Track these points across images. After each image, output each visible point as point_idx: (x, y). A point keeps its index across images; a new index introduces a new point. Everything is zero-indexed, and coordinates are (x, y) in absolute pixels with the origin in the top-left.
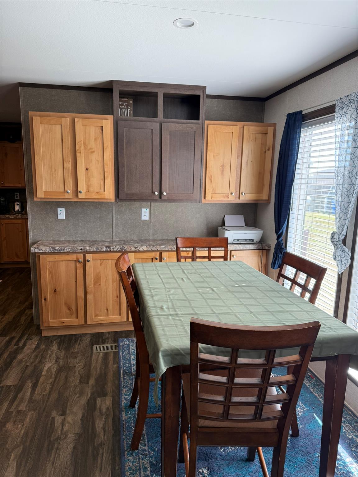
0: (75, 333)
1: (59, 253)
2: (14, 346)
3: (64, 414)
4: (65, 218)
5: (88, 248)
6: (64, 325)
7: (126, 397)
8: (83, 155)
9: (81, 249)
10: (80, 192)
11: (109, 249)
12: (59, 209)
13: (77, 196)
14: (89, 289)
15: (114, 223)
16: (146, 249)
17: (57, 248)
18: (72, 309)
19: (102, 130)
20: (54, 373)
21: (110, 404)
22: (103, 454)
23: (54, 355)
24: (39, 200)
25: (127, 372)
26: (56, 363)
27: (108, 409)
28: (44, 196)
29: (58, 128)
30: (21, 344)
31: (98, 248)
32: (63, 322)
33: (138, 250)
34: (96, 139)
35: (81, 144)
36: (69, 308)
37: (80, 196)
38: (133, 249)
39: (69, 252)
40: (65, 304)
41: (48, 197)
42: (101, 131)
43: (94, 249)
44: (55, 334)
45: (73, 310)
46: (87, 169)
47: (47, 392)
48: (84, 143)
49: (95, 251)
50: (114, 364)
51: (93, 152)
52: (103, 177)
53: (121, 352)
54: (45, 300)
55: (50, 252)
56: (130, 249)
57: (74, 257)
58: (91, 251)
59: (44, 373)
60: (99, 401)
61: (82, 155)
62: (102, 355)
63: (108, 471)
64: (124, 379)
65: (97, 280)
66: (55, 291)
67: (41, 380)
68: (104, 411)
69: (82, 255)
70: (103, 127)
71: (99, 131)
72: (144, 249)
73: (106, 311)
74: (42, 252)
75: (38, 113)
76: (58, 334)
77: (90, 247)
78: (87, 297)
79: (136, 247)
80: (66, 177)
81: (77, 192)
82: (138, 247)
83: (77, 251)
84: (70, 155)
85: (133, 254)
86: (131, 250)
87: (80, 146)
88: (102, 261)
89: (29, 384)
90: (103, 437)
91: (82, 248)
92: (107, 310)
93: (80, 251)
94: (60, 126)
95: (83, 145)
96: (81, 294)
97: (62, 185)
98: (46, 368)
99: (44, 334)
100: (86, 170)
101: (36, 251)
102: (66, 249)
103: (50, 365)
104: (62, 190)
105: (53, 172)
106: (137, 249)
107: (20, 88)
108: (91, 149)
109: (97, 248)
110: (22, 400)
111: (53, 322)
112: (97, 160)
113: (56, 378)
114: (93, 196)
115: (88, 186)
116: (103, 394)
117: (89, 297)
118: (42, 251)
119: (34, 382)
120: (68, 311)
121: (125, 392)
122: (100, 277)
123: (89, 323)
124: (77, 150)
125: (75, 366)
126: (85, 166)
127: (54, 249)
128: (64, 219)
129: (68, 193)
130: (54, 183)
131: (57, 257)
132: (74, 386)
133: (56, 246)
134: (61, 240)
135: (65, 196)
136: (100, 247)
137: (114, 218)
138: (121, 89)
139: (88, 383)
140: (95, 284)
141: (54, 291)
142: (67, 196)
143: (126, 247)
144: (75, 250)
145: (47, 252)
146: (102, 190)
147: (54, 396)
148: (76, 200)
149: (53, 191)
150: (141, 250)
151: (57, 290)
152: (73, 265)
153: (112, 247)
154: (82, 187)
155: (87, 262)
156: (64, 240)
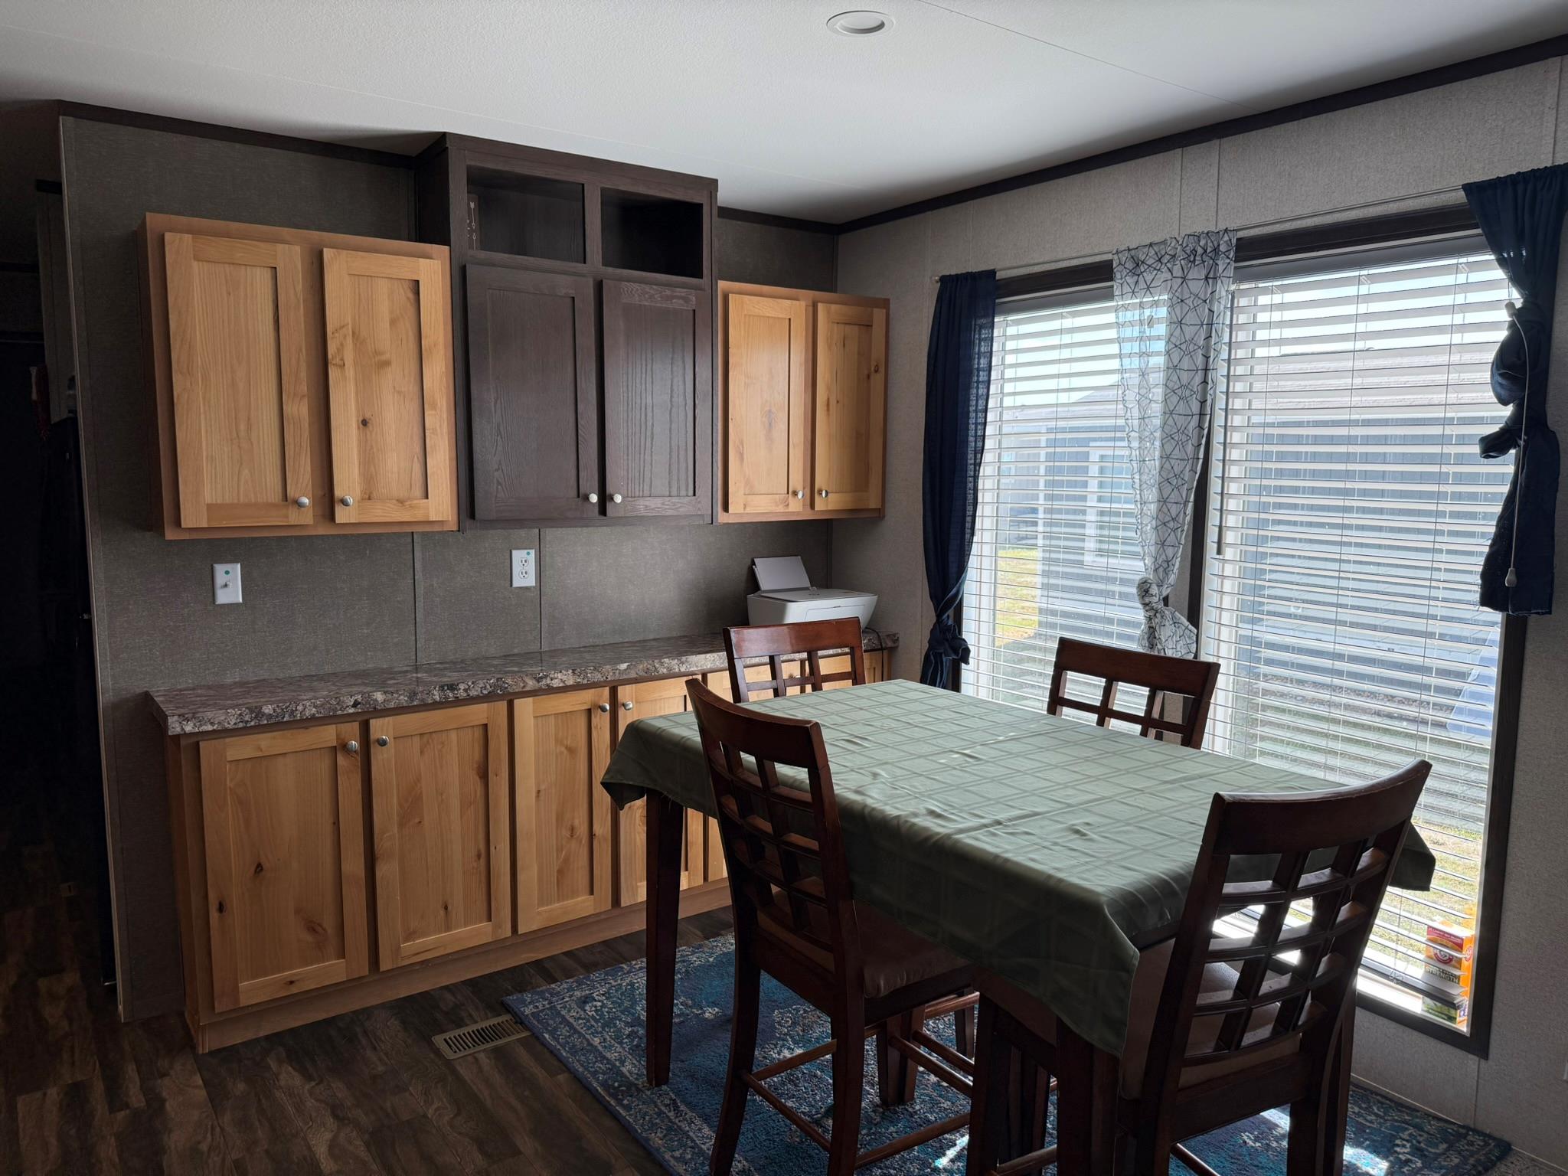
0: (322, 1016)
1: (276, 725)
2: (112, 1111)
4: (241, 601)
5: (379, 697)
6: (294, 990)
8: (350, 372)
9: (355, 705)
10: (344, 502)
11: (451, 695)
12: (220, 569)
13: (331, 516)
14: (381, 844)
15: (420, 604)
16: (570, 682)
17: (268, 709)
18: (320, 925)
19: (417, 293)
20: (362, 1153)
23: (310, 1103)
24: (186, 536)
26: (345, 1125)
28: (209, 520)
29: (263, 278)
30: (135, 1097)
31: (415, 694)
32: (292, 982)
34: (393, 322)
35: (345, 337)
36: (312, 927)
37: (342, 515)
39: (313, 718)
40: (298, 911)
41: (224, 524)
42: (411, 295)
43: (402, 697)
44: (250, 1035)
45: (324, 929)
46: (365, 423)
48: (353, 333)
49: (405, 704)
50: (552, 1075)
51: (387, 363)
52: (418, 449)
53: (547, 1036)
54: (221, 908)
55: (241, 725)
56: (522, 685)
57: (328, 735)
58: (392, 705)
59: (327, 1165)
61: (347, 374)
62: (489, 1059)
65: (411, 807)
66: (259, 868)
69: (356, 726)
70: (418, 281)
71: (404, 294)
72: (564, 682)
73: (442, 912)
74: (209, 728)
75: (184, 219)
76: (263, 1033)
77: (385, 692)
78: (379, 874)
79: (541, 678)
80: (292, 453)
81: (328, 501)
83: (340, 712)
84: (303, 375)
86: (524, 687)
87: (342, 345)
88: (426, 737)
91: (359, 698)
92: (446, 908)
93: (352, 711)
94: (267, 275)
95: (349, 340)
96: (354, 865)
97: (273, 480)
98: (321, 1150)
100: (361, 426)
101: (189, 728)
102: (300, 708)
103: (328, 1136)
104: (273, 494)
105: (242, 434)
106: (544, 682)
107: (65, 123)
108: (377, 353)
109: (413, 695)
111: (253, 990)
112: (399, 393)
113: (386, 1166)
114: (384, 513)
115: (369, 479)
117: (382, 870)
118: (212, 724)
120: (308, 938)
122: (421, 793)
123: (385, 965)
124: (330, 357)
125: (425, 1116)
126: (358, 411)
127: (258, 713)
128: (238, 604)
129: (300, 505)
130: (246, 472)
131: (267, 743)
133: (267, 703)
135: (287, 517)
136: (421, 689)
137: (420, 590)
138: (473, 163)
140: (401, 825)
141: (256, 871)
142: (294, 517)
143: (509, 681)
144: (335, 710)
145: (230, 727)
146: (418, 491)
148: (323, 530)
149: (242, 501)
150: (556, 683)
151: (266, 865)
152: (325, 765)
153: (462, 687)
154: (347, 482)
155: (375, 750)
156: (237, 680)
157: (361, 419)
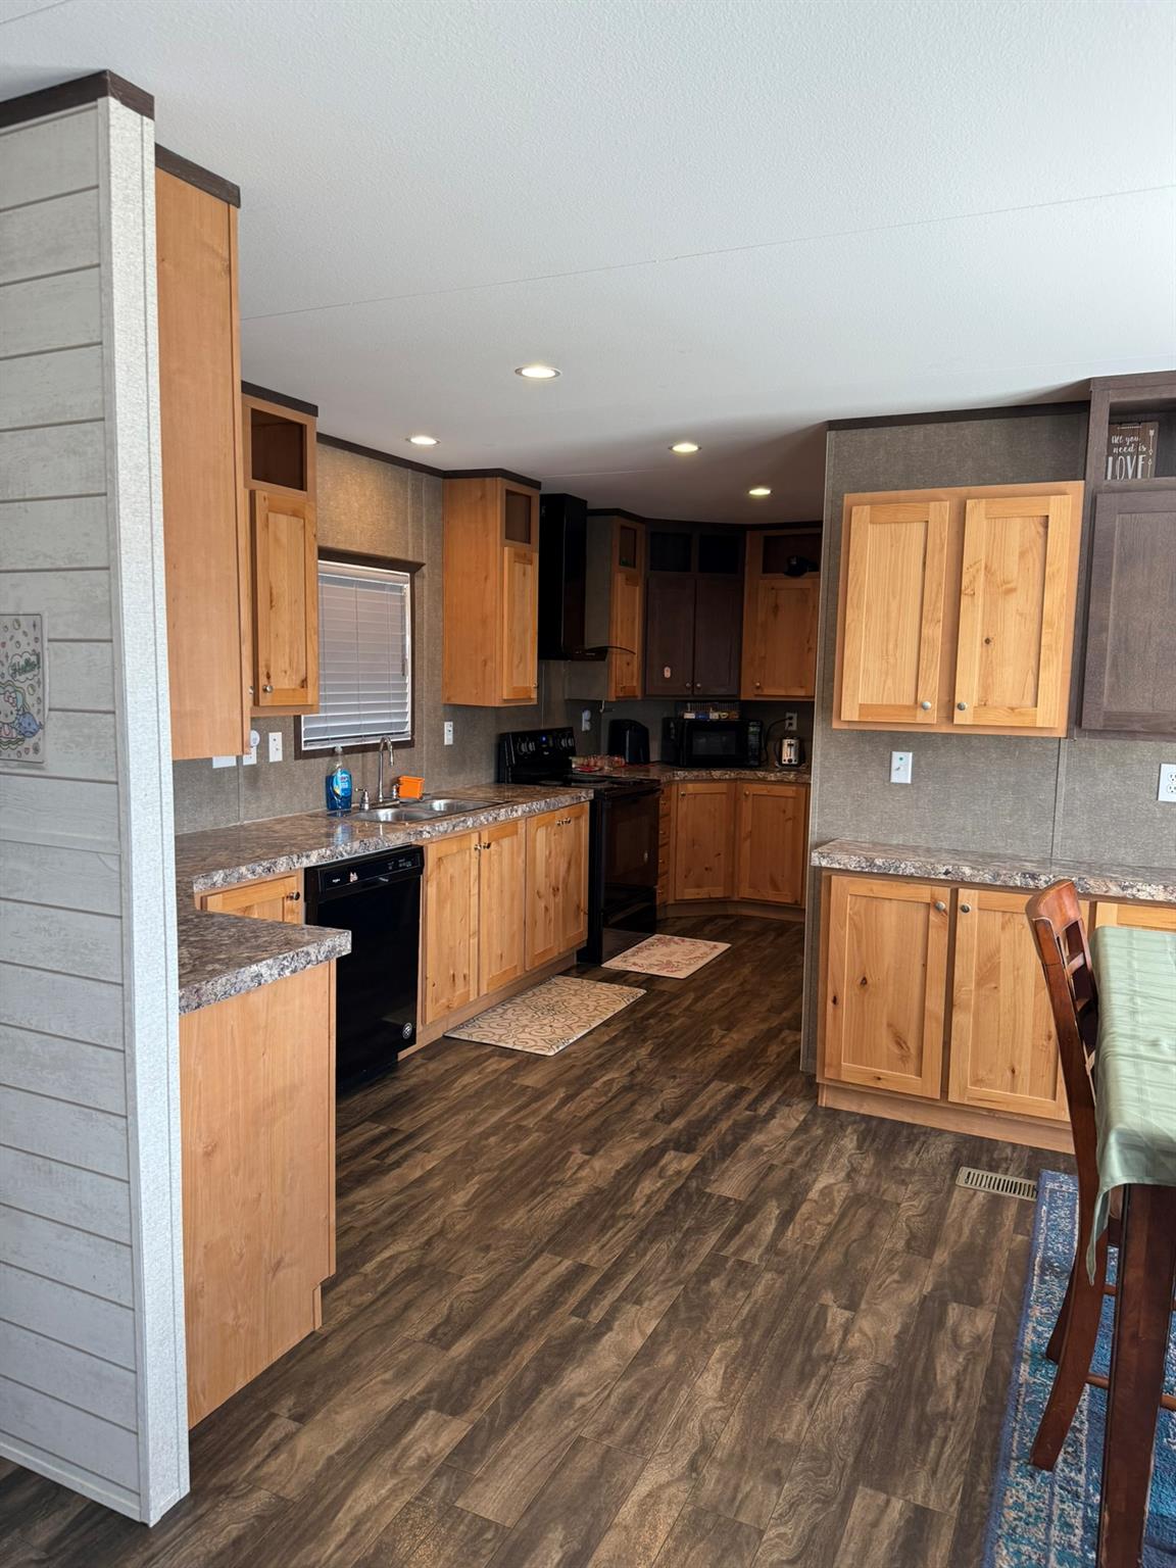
0: (908, 1119)
1: (884, 875)
2: (746, 1109)
3: (852, 1306)
4: (909, 781)
5: (967, 871)
6: (880, 1085)
7: (1040, 1329)
8: (980, 600)
9: (947, 873)
10: (961, 707)
11: (1031, 883)
12: (896, 755)
13: (951, 718)
14: (960, 995)
15: (1060, 805)
16: (1161, 896)
17: (879, 862)
18: (905, 1043)
19: (1046, 527)
20: (838, 1202)
21: (986, 1330)
22: (945, 1440)
23: (844, 1160)
24: (845, 727)
25: (1056, 1264)
26: (848, 1182)
27: (978, 1339)
28: (860, 716)
29: (919, 528)
30: (763, 1110)
31: (999, 875)
32: (879, 1079)
33: (1133, 895)
34: (1022, 555)
35: (978, 571)
36: (900, 1042)
37: (960, 718)
38: (1115, 891)
39: (911, 876)
40: (890, 1025)
41: (870, 719)
42: (1041, 530)
43: (986, 875)
44: (854, 1108)
45: (908, 1047)
46: (988, 641)
47: (816, 1241)
48: (986, 567)
49: (989, 882)
50: (1015, 1231)
51: (1013, 590)
52: (1033, 663)
53: (1044, 1208)
54: (835, 1001)
55: (858, 869)
56: (1104, 889)
57: (924, 893)
58: (977, 880)
59: (813, 1194)
60: (954, 1311)
61: (976, 601)
62: (984, 1198)
63: (954, 1486)
64: (1042, 1281)
65: (989, 974)
66: (864, 981)
67: (805, 1209)
68: (967, 1340)
69: (947, 891)
70: (1047, 516)
71: (1035, 528)
72: (1152, 896)
73: (1009, 1073)
74: (837, 866)
75: (868, 495)
76: (862, 1111)
77: (973, 868)
78: (955, 1019)
79: (1127, 887)
80: (924, 666)
81: (950, 706)
82: (1132, 887)
83: (933, 877)
84: (941, 604)
85: (1115, 906)
86: (1106, 892)
87: (974, 577)
88: (1008, 915)
89: (773, 1210)
90: (951, 1401)
91: (950, 868)
92: (1013, 1071)
93: (943, 877)
94: (922, 526)
95: (983, 572)
96: (936, 1004)
97: (909, 687)
98: (819, 1186)
99: (826, 1100)
100: (984, 644)
101: (824, 863)
102: (903, 866)
103: (832, 1181)
104: (909, 701)
105: (891, 652)
106: (1129, 891)
107: (831, 435)
108: (1005, 582)
109: (997, 876)
110: (751, 1240)
111: (851, 1070)
112: (1021, 615)
113: (843, 1216)
114: (997, 718)
115: (986, 688)
116: (972, 1299)
117: (958, 1018)
118: (839, 864)
119: (786, 1208)
120: (896, 1050)
121: (1038, 1314)
122: (999, 963)
123: (953, 1097)
124: (963, 588)
125: (899, 1205)
126: (983, 630)
127: (872, 864)
128: (906, 785)
129: (924, 708)
130: (889, 682)
131: (878, 887)
132: (890, 1251)
133: (878, 857)
134: (895, 842)
135: (915, 716)
136: (1004, 872)
137: (1062, 791)
138: (1116, 400)
139: (929, 1255)
140: (979, 984)
141: (861, 983)
142: (920, 717)
143: (1091, 882)
144: (929, 873)
145: (851, 869)
146: (1029, 701)
147: (833, 1257)
148: (945, 729)
149: (885, 703)
150: (1142, 896)
151: (869, 981)
152: (919, 916)
153: (1043, 878)
154: (968, 690)
155: (960, 913)
156: (901, 842)
157: (984, 639)
